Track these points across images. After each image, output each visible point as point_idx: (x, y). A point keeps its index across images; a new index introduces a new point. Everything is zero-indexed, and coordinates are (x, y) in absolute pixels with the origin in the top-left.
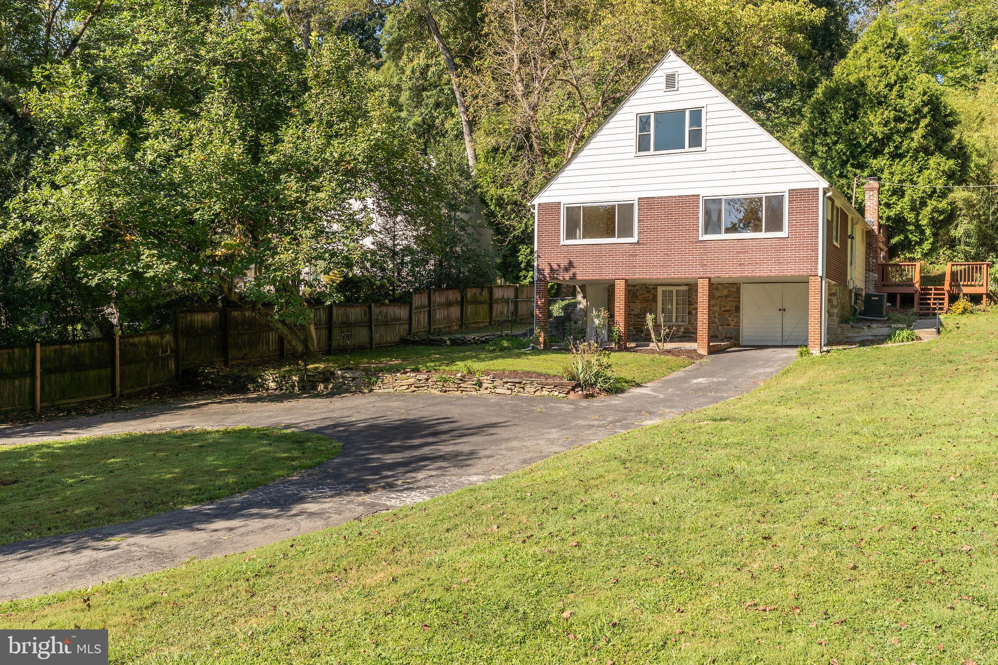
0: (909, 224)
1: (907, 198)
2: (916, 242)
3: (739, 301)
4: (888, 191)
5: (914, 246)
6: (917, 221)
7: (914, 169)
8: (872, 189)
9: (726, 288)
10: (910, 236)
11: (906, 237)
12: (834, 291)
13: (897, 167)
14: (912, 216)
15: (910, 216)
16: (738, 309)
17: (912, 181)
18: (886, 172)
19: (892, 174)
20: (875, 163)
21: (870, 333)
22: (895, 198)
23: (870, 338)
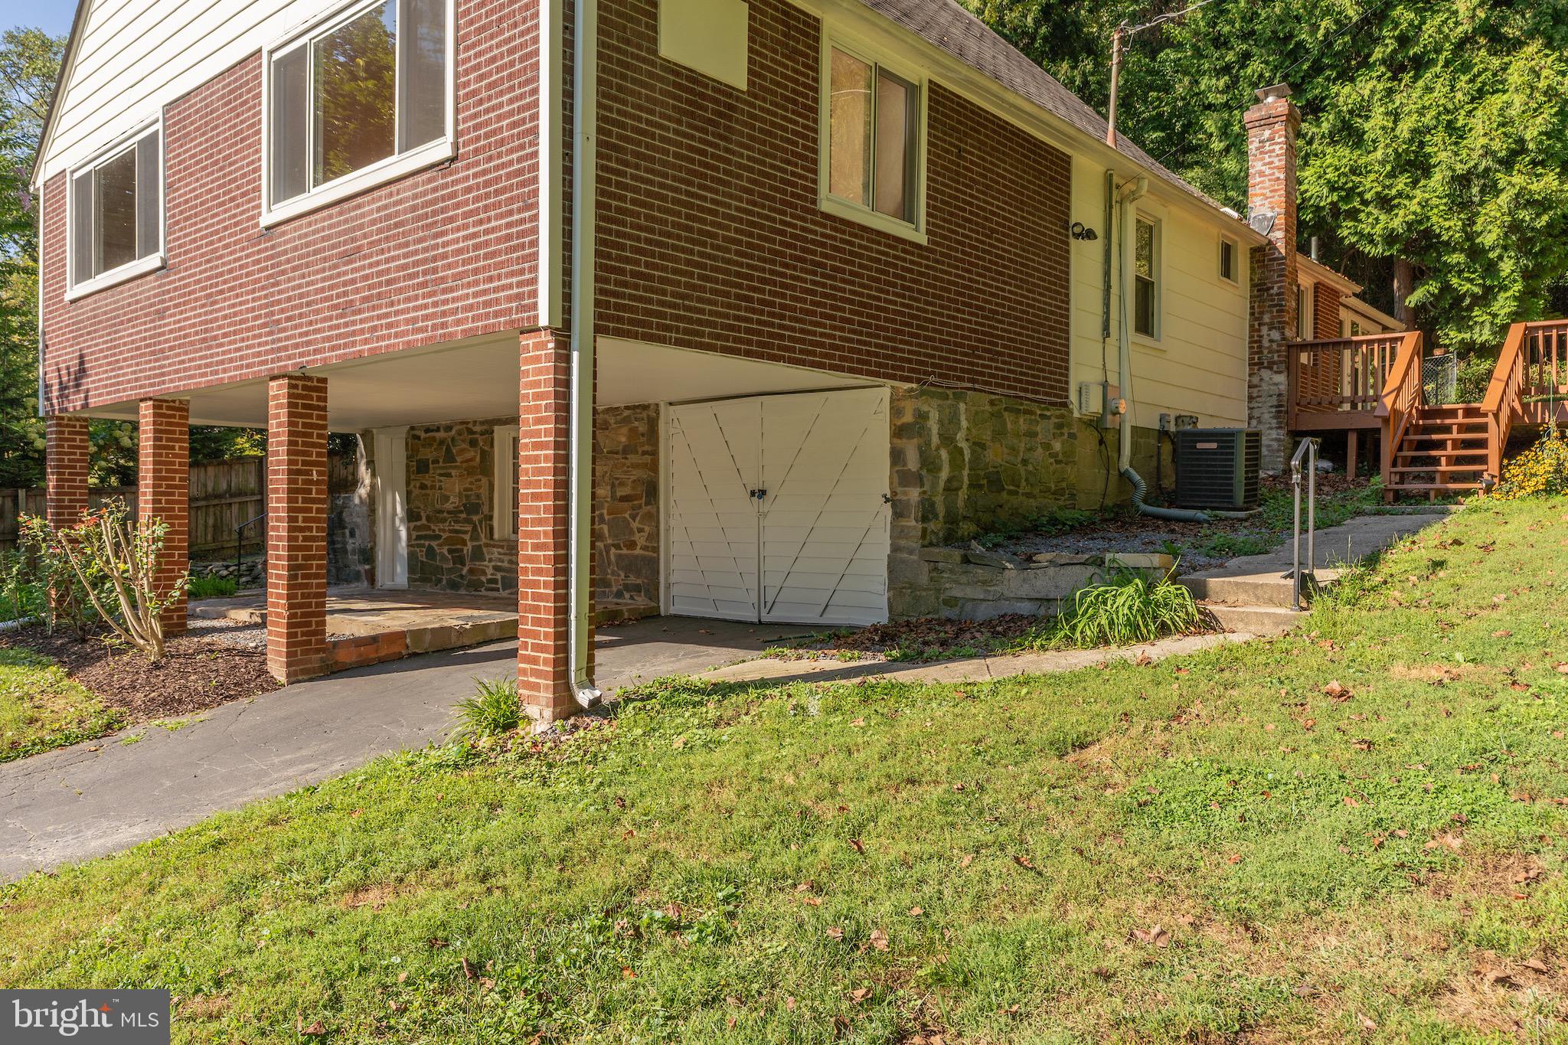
0: (1449, 247)
1: (1438, 177)
2: (1474, 296)
3: (654, 467)
4: (1383, 163)
5: (1470, 308)
6: (1470, 237)
7: (1459, 95)
8: (1267, 122)
9: (626, 420)
10: (1454, 281)
11: (1446, 288)
12: (908, 418)
13: (1411, 97)
14: (1455, 223)
15: (1450, 227)
16: (652, 491)
17: (1450, 127)
18: (1378, 111)
19: (1396, 116)
20: (1345, 95)
21: (1025, 591)
22: (1401, 183)
23: (1025, 608)
